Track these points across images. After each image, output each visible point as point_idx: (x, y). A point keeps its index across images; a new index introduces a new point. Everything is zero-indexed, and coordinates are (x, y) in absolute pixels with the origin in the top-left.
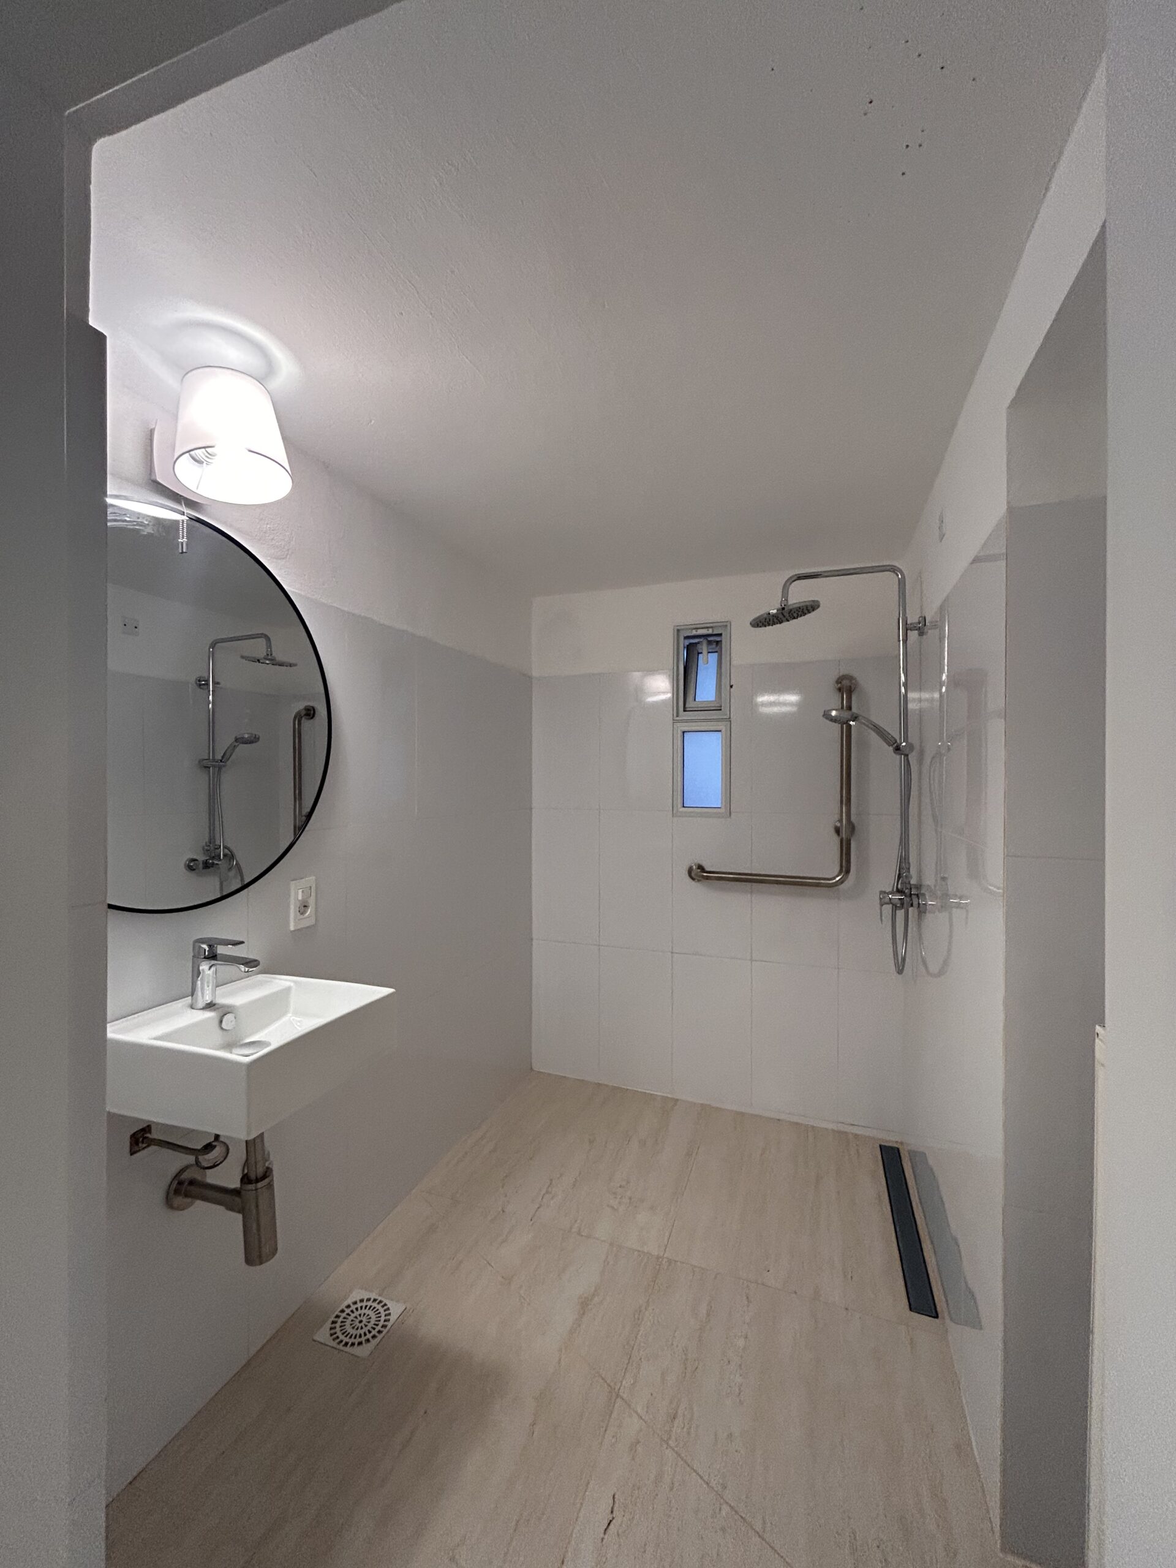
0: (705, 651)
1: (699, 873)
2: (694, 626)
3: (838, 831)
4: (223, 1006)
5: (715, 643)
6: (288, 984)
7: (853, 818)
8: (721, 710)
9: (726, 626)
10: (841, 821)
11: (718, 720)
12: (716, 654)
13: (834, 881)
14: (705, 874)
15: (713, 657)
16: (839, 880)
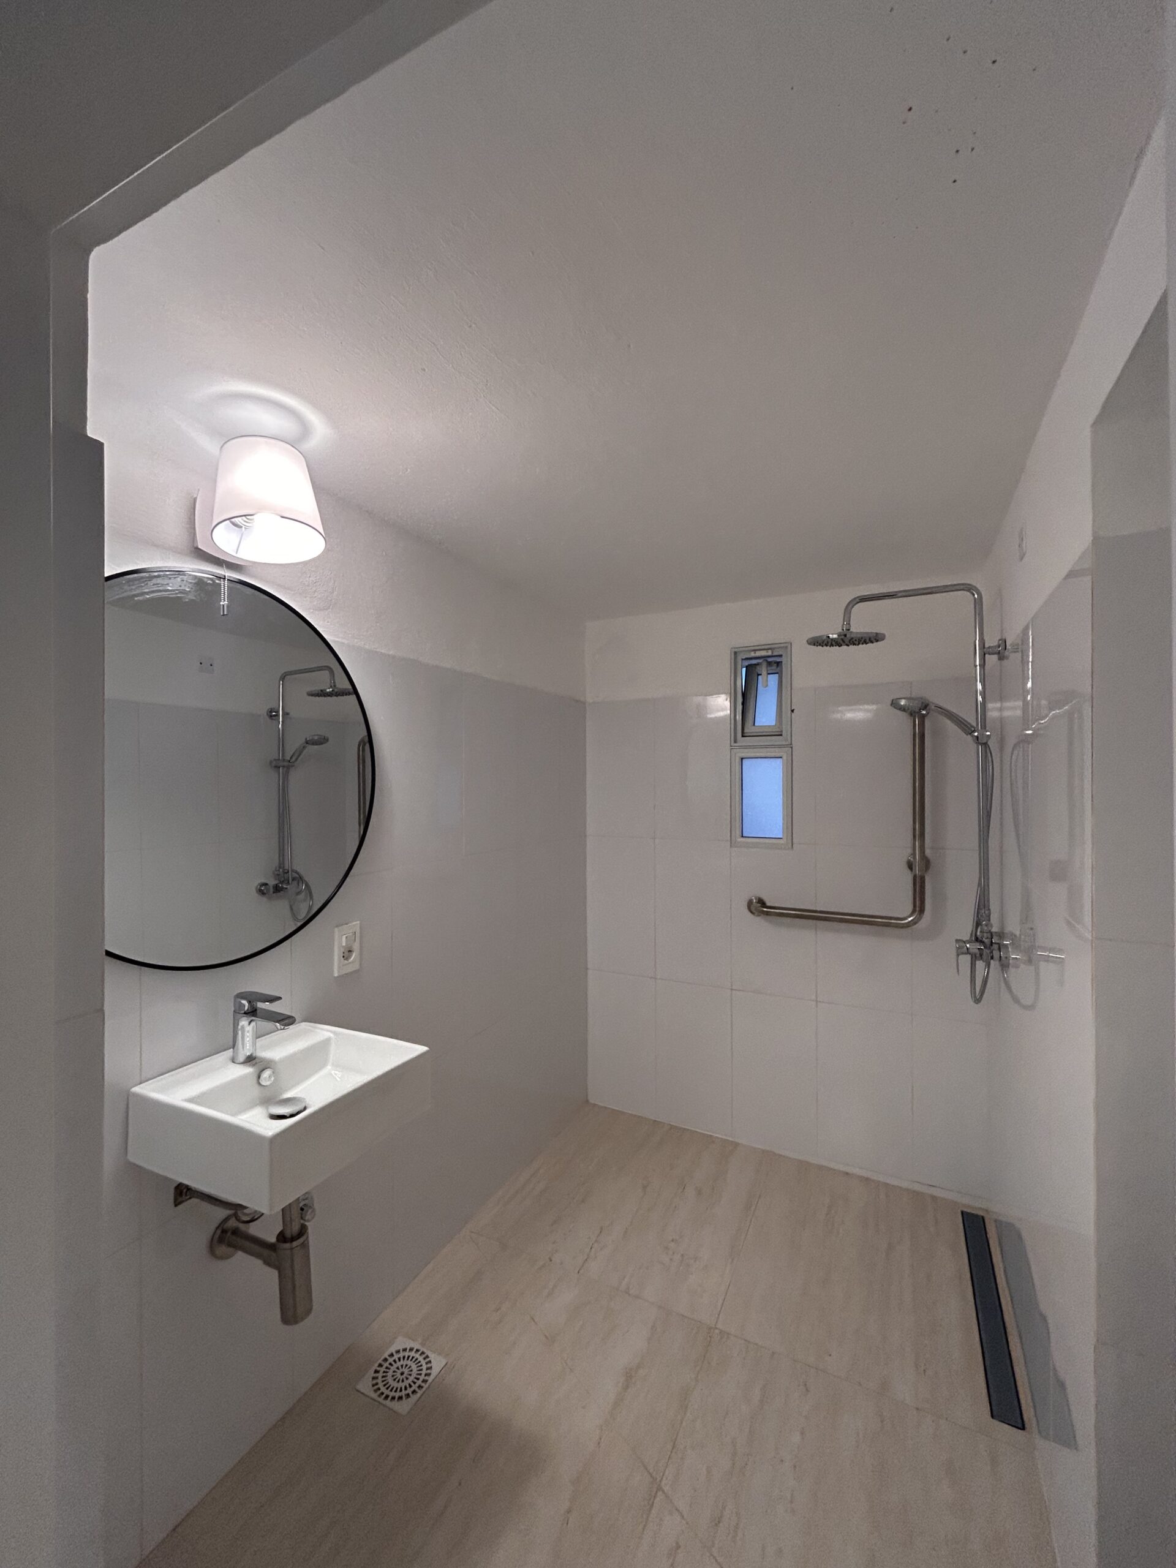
0: (764, 673)
1: (759, 907)
2: (753, 648)
3: (910, 866)
4: (262, 1060)
5: (775, 665)
6: (328, 1034)
7: (928, 852)
8: (781, 735)
9: (786, 647)
10: (914, 854)
11: (780, 746)
12: (777, 675)
13: (906, 921)
14: (765, 909)
15: (773, 679)
16: (912, 920)
